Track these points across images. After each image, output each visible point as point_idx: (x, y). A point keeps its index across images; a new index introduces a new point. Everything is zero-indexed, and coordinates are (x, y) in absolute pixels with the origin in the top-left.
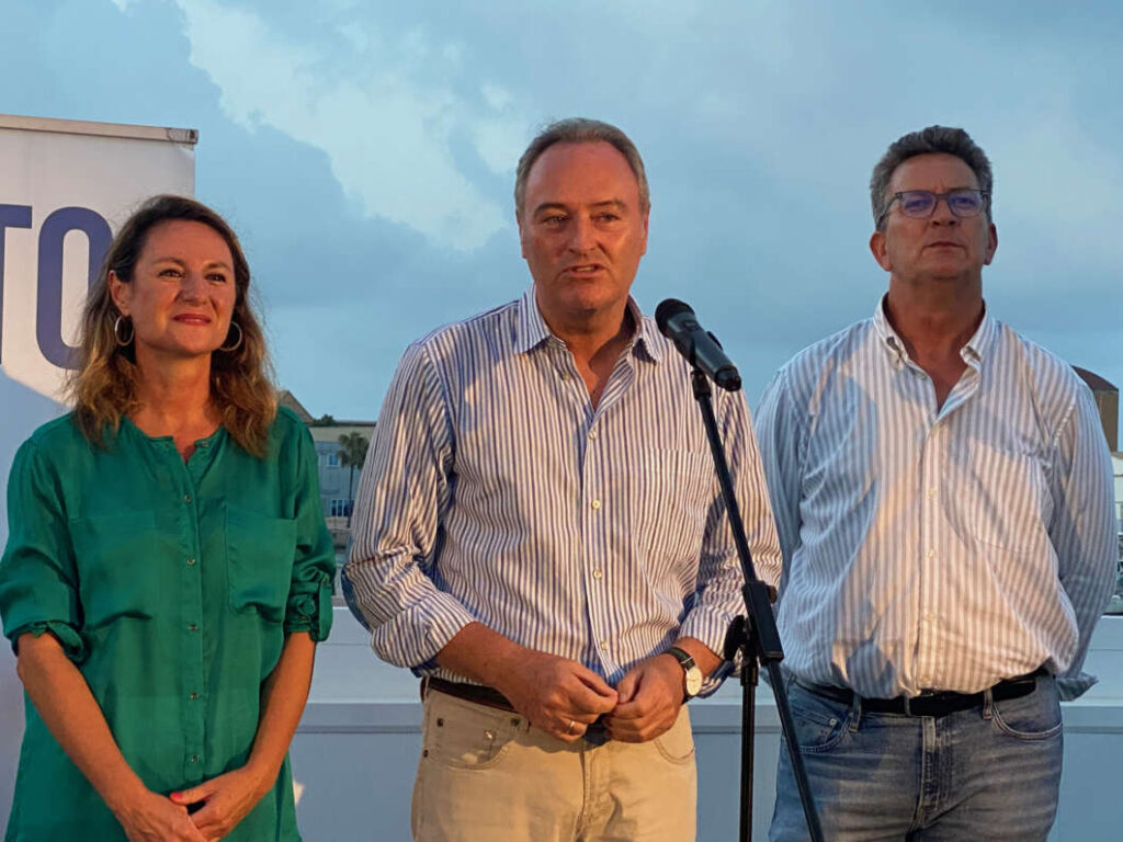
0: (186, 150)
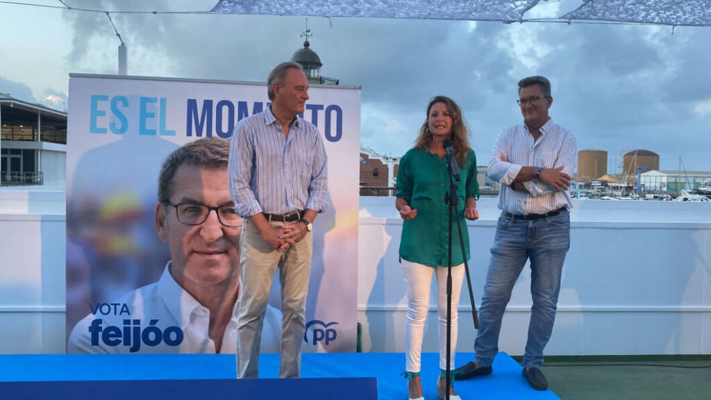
0: (359, 91)
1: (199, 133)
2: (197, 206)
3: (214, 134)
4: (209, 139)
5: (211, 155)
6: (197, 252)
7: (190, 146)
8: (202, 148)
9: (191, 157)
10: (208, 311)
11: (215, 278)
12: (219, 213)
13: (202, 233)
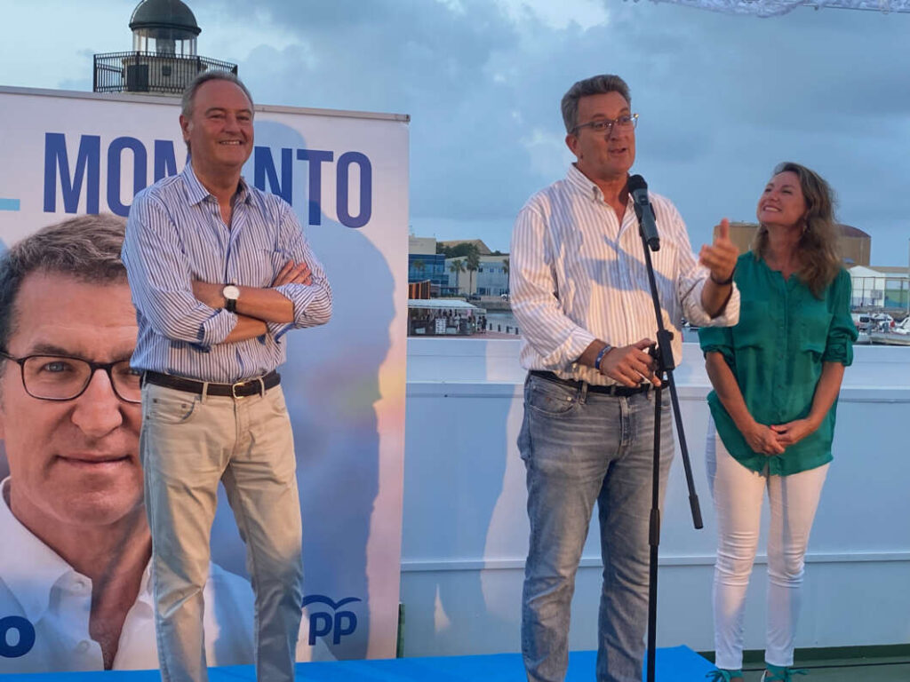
0: (405, 125)
1: (71, 206)
2: (68, 360)
3: (104, 207)
4: (94, 219)
5: (97, 253)
6: (66, 459)
7: (50, 233)
8: (79, 237)
9: (54, 256)
10: (88, 582)
11: (103, 513)
12: (114, 376)
13: (76, 417)
